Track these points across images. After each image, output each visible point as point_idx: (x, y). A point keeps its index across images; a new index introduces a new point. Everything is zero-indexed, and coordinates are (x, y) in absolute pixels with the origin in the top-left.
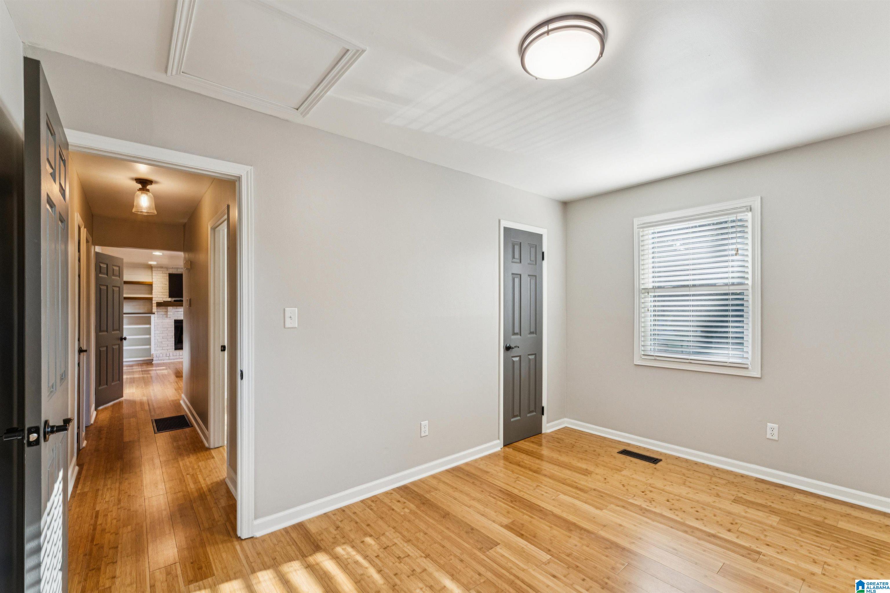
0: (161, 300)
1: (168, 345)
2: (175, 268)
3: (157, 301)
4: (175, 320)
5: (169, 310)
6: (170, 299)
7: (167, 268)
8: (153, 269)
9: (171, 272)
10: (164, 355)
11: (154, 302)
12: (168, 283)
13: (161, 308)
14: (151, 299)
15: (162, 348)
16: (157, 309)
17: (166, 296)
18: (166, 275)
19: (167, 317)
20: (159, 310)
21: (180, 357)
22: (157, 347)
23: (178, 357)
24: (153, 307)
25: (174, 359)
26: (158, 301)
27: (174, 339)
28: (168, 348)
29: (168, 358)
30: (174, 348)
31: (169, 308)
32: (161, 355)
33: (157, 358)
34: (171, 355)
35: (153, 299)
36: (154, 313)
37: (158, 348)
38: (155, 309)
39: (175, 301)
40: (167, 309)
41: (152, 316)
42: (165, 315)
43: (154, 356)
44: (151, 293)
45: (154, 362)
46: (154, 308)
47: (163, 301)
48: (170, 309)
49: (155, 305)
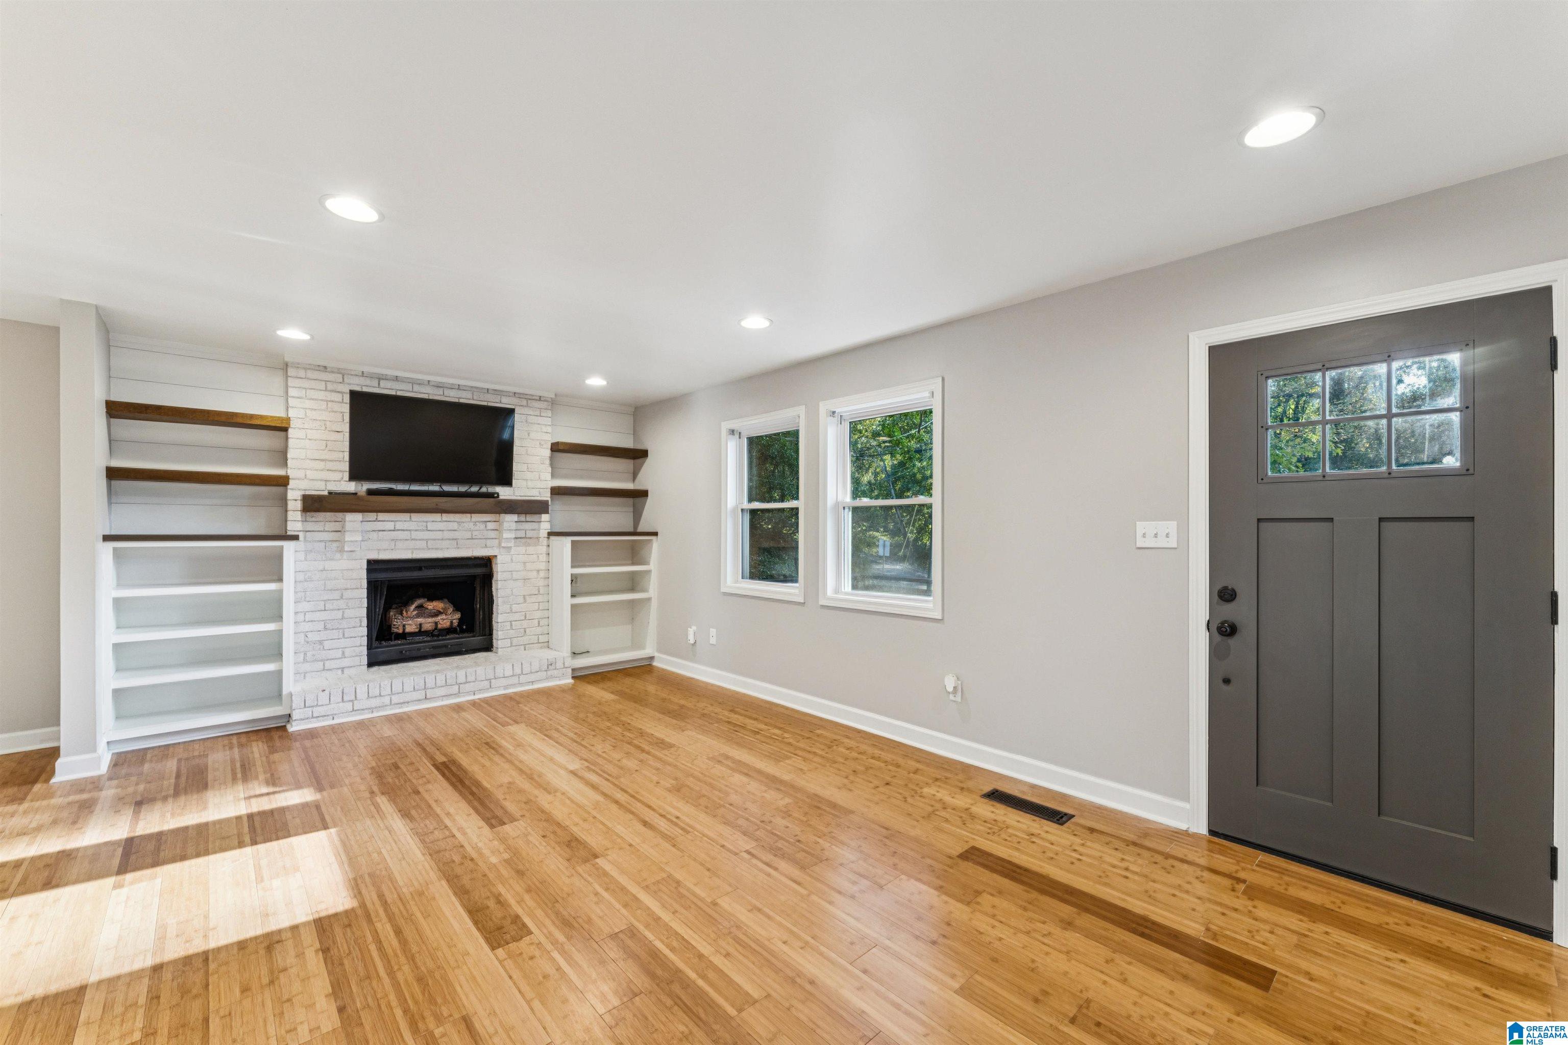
0: (320, 489)
1: (343, 653)
2: (371, 376)
3: (303, 493)
4: (370, 562)
5: (348, 526)
6: (351, 487)
7: (343, 373)
8: (291, 372)
9: (357, 389)
10: (336, 697)
11: (294, 495)
12: (346, 428)
13: (321, 516)
14: (282, 482)
15: (321, 664)
16: (304, 521)
17: (338, 476)
18: (338, 397)
19: (341, 550)
20: (310, 526)
21: (395, 699)
22: (305, 661)
23: (386, 700)
24: (290, 514)
25: (372, 710)
26: (308, 493)
27: (364, 631)
28: (346, 662)
29: (349, 706)
30: (365, 660)
31: (350, 517)
32: (323, 698)
33: (308, 712)
34: (362, 691)
35: (292, 484)
36: (295, 538)
37: (307, 667)
38: (295, 521)
39: (370, 492)
40: (343, 521)
41: (288, 547)
42: (335, 545)
43: (297, 702)
44: (284, 462)
45: (293, 728)
46: (291, 516)
47: (326, 493)
48: (353, 519)
49: (299, 505)
